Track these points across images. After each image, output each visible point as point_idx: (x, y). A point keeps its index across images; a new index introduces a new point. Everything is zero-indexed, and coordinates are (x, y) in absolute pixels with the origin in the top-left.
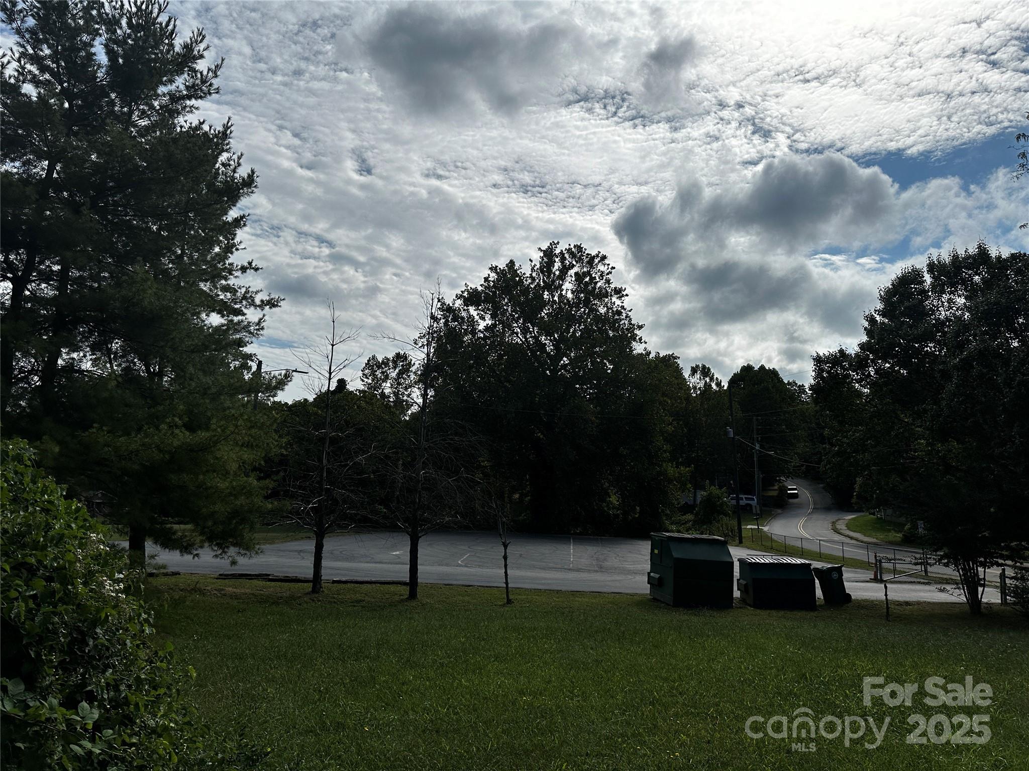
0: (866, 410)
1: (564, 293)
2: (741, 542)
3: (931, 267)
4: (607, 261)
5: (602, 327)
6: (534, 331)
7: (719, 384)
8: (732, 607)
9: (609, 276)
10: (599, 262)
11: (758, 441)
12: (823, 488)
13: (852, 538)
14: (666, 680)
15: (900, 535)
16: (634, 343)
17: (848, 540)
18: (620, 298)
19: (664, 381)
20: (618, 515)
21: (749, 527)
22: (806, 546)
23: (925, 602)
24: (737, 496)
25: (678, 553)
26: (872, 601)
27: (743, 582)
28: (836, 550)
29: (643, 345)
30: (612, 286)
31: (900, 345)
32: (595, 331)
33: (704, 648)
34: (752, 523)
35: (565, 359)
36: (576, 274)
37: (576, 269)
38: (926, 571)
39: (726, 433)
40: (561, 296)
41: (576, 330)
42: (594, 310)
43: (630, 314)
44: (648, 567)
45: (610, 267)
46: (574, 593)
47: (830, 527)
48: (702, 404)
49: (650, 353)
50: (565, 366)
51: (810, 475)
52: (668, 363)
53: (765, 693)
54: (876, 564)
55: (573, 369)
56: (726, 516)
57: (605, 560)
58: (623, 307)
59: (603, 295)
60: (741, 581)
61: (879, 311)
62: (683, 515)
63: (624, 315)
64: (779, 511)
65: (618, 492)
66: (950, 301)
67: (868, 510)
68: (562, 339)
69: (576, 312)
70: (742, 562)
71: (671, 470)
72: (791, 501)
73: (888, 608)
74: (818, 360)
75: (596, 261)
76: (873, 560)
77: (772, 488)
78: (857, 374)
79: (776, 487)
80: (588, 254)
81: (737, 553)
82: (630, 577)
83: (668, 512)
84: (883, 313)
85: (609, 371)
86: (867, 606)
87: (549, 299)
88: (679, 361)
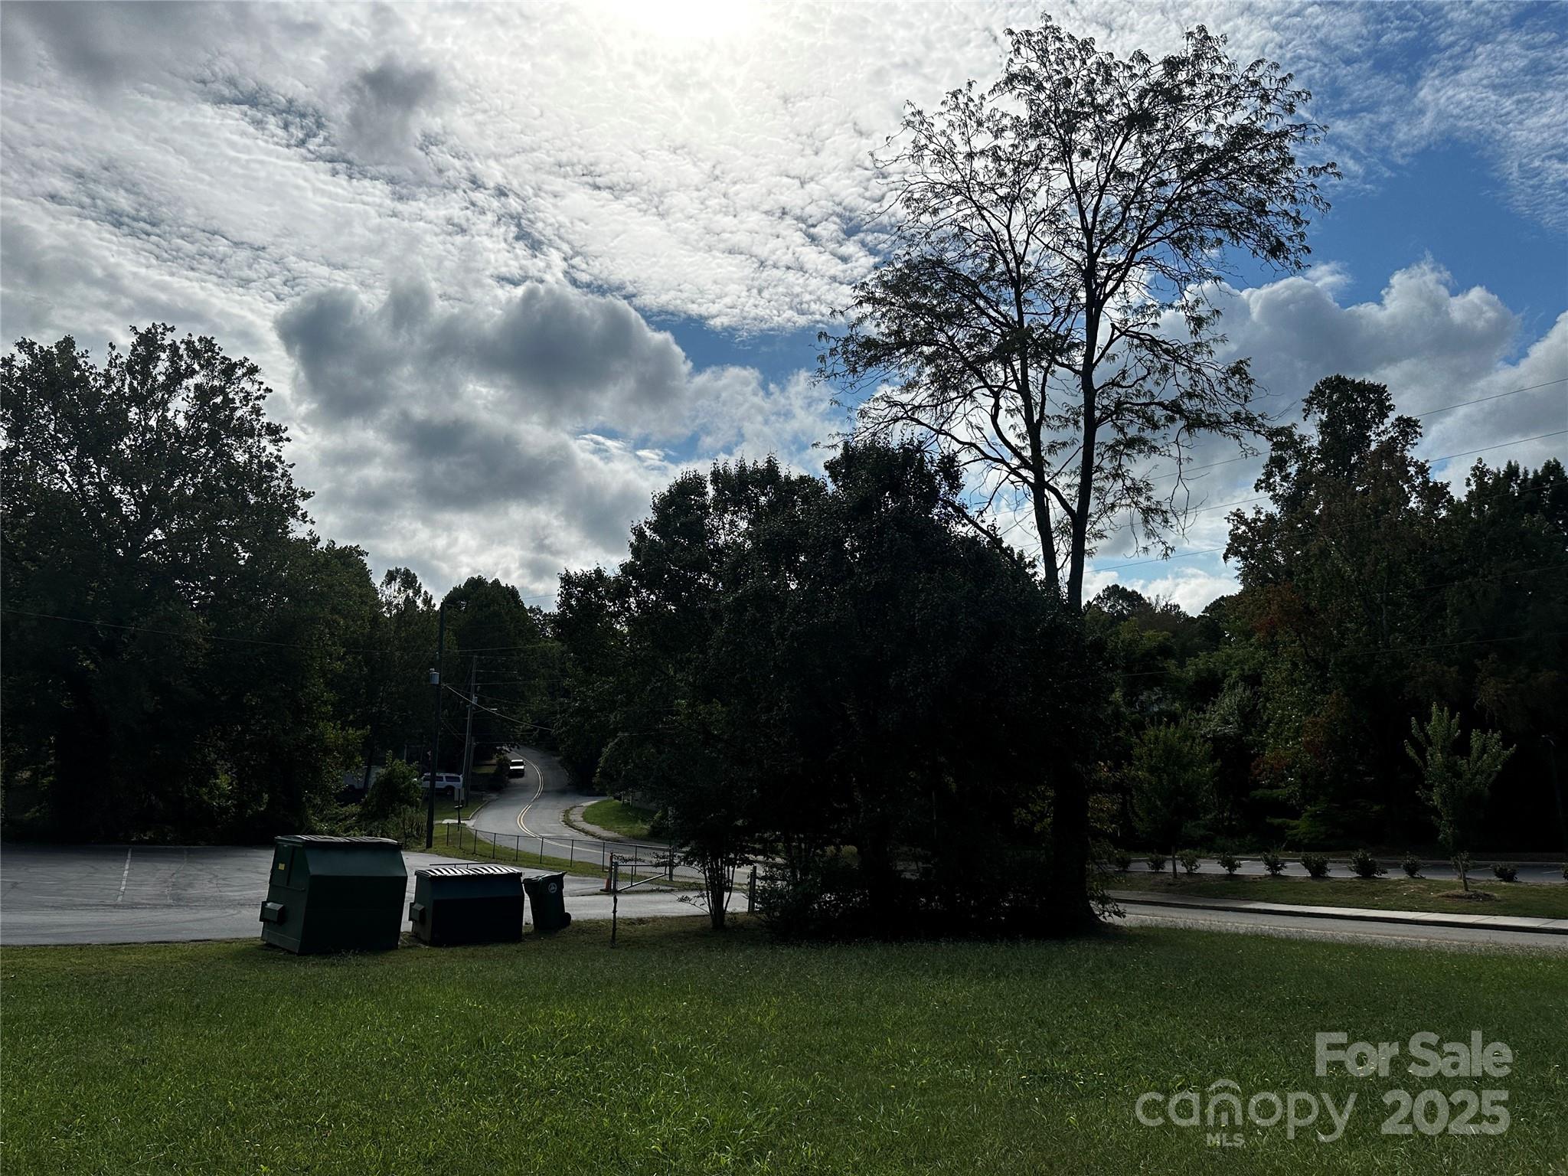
0: (621, 655)
1: (170, 415)
2: (429, 845)
3: (716, 476)
4: (258, 377)
5: (237, 485)
6: (99, 474)
7: (427, 601)
8: (396, 947)
9: (260, 403)
10: (244, 375)
11: (476, 692)
12: (560, 762)
13: (587, 833)
14: (257, 1077)
15: (647, 827)
16: (291, 520)
17: (582, 837)
18: (275, 442)
19: (337, 589)
20: (228, 808)
21: (446, 821)
22: (526, 847)
23: (662, 918)
24: (433, 775)
25: (317, 867)
26: (597, 922)
27: (419, 907)
28: (561, 851)
29: (308, 526)
30: (265, 420)
31: (669, 571)
32: (222, 491)
33: (334, 1017)
34: (451, 815)
35: (157, 531)
36: (198, 387)
37: (198, 379)
38: (671, 875)
39: (429, 678)
40: (163, 420)
41: (186, 485)
42: (223, 454)
43: (290, 471)
44: (264, 893)
45: (263, 387)
46: (115, 947)
47: (561, 818)
48: (399, 627)
49: (318, 539)
50: (156, 544)
51: (543, 742)
52: (349, 561)
53: (416, 1076)
54: (611, 869)
55: (174, 551)
56: (411, 805)
57: (190, 885)
58: (279, 458)
59: (244, 431)
60: (417, 906)
61: (650, 524)
62: (342, 806)
63: (280, 471)
64: (494, 796)
65: (232, 768)
66: (732, 523)
67: (612, 793)
68: (156, 496)
69: (190, 452)
70: (420, 875)
71: (331, 733)
72: (514, 781)
73: (614, 929)
74: (567, 581)
75: (239, 372)
76: (607, 864)
77: (488, 762)
78: (615, 604)
79: (494, 761)
80: (224, 358)
81: (415, 862)
82: (232, 912)
83: (318, 801)
84: (655, 527)
85: (242, 562)
86: (591, 928)
87: (139, 422)
88: (366, 560)
